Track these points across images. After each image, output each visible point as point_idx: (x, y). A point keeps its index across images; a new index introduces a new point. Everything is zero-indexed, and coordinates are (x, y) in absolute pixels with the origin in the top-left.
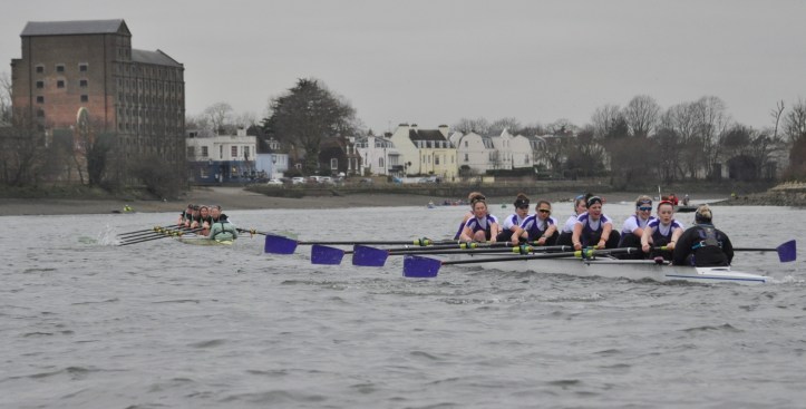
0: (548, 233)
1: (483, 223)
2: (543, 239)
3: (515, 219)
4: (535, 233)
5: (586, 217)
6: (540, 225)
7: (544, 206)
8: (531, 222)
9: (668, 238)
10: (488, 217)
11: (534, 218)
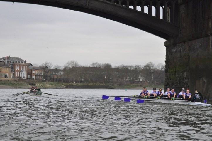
0: (161, 95)
1: (146, 92)
2: (160, 96)
3: (153, 92)
4: (158, 95)
5: (171, 92)
6: (159, 93)
7: (160, 90)
8: (158, 93)
9: (189, 96)
10: (147, 91)
11: (158, 92)
